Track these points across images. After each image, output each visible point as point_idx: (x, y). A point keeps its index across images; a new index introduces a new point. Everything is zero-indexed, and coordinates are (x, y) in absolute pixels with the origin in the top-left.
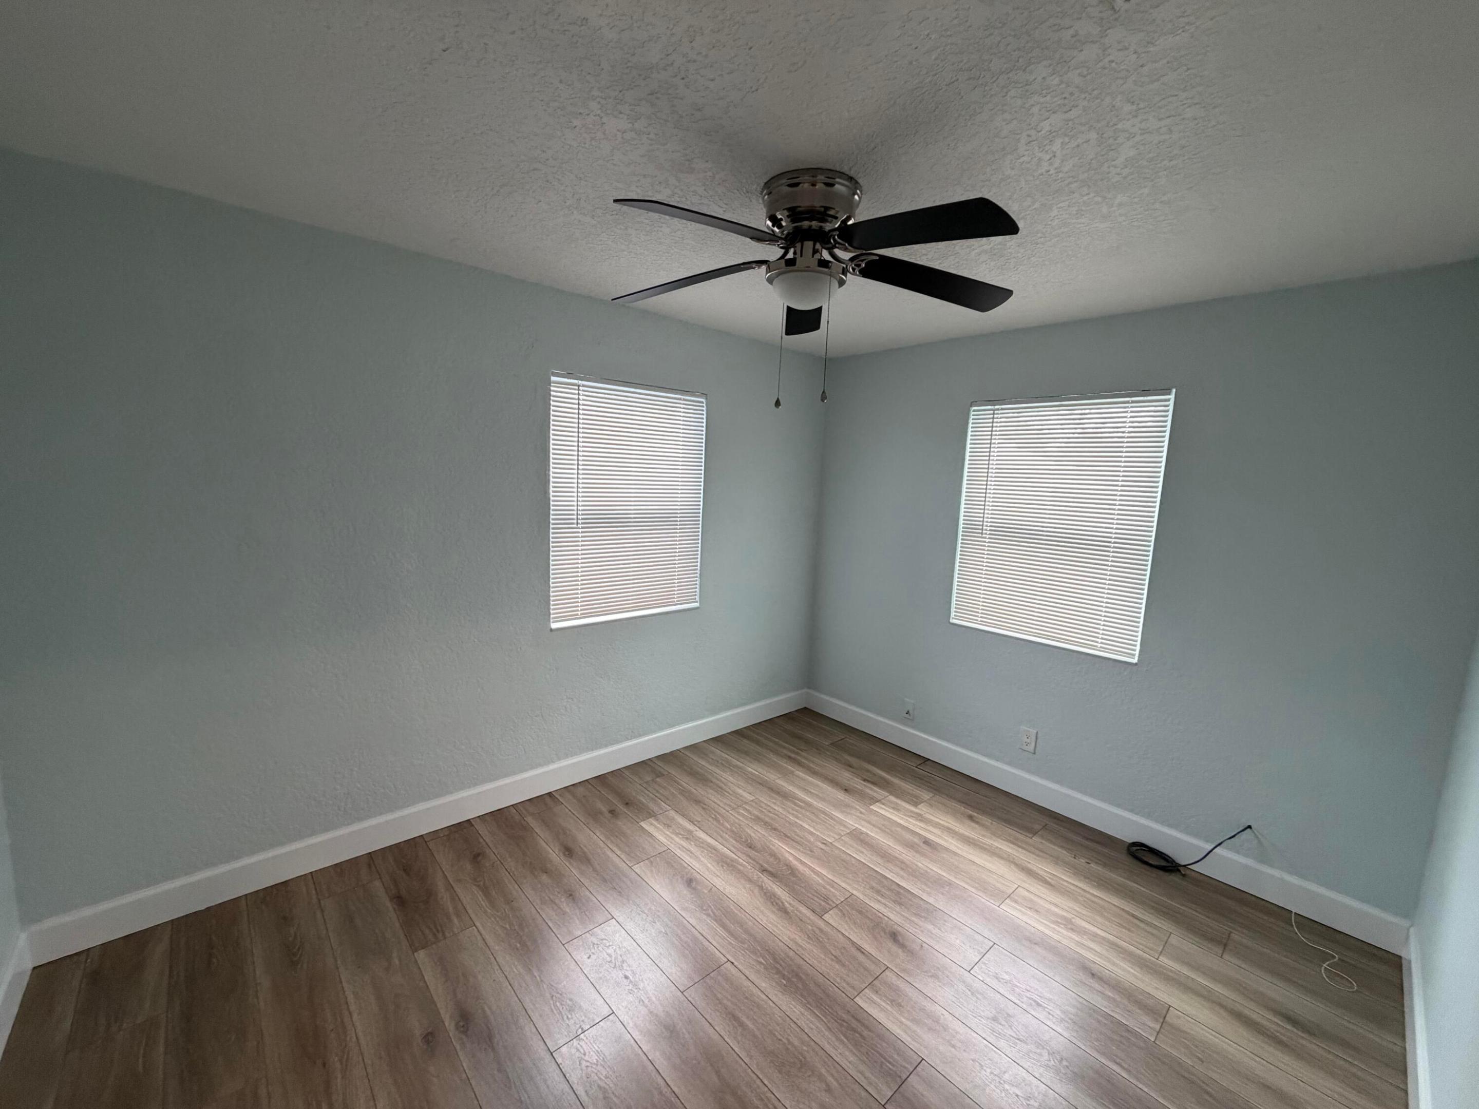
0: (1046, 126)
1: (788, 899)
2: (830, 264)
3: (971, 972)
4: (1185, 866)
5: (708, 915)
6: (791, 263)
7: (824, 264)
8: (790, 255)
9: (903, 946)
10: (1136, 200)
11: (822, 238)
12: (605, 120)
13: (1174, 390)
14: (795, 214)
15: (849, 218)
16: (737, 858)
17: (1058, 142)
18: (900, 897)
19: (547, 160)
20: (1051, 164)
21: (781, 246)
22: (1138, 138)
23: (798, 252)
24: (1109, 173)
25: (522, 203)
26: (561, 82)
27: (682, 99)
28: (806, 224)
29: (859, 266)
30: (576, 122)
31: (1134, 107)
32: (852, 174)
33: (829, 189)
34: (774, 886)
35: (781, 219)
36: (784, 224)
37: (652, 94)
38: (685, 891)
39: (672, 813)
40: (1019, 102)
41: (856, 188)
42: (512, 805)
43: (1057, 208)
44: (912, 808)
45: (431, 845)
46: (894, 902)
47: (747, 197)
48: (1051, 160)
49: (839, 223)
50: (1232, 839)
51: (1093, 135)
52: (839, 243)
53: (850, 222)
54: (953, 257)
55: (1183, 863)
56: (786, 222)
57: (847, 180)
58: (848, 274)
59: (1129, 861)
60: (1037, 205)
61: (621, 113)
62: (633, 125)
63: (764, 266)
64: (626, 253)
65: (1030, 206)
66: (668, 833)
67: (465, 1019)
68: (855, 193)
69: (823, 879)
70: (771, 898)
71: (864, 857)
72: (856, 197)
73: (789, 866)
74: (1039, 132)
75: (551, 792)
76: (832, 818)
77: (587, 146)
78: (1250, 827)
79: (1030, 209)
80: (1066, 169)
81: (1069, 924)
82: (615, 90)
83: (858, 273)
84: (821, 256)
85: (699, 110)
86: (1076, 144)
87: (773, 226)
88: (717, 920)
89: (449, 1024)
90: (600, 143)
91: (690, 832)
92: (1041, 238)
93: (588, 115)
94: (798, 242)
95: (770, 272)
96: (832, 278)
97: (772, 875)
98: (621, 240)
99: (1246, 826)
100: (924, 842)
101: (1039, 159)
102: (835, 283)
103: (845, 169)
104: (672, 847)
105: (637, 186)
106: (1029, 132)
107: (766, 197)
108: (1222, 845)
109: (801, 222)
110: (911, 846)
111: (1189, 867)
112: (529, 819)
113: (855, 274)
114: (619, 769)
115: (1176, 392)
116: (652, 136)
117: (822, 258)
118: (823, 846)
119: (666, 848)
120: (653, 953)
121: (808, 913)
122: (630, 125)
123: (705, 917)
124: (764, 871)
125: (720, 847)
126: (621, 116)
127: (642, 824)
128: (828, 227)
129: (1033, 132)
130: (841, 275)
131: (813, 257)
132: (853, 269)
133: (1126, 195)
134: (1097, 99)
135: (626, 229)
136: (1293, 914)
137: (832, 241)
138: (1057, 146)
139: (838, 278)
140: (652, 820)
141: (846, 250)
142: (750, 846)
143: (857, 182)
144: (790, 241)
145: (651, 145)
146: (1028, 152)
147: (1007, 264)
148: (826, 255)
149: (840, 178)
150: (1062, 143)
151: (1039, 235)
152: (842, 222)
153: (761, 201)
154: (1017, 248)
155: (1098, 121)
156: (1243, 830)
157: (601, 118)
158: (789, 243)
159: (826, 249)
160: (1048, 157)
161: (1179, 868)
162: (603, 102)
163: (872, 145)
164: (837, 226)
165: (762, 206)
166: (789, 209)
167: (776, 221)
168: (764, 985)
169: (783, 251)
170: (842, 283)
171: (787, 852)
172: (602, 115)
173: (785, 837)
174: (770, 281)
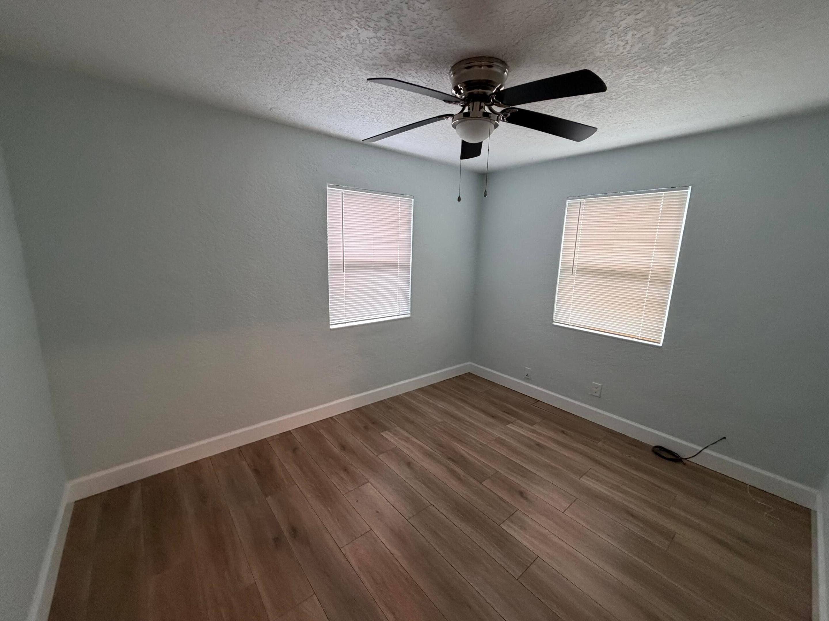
0: (623, 24)
1: (463, 474)
2: (490, 115)
3: (564, 513)
4: (685, 459)
5: (420, 481)
6: (467, 115)
7: (486, 115)
8: (466, 110)
9: (526, 499)
10: (675, 69)
11: (485, 99)
12: (360, 32)
13: (690, 187)
14: (469, 85)
15: (501, 87)
16: (434, 451)
17: (630, 34)
18: (524, 473)
19: (326, 58)
20: (625, 49)
21: (462, 104)
22: (680, 29)
23: (471, 109)
24: (660, 52)
25: (310, 85)
26: (335, 9)
27: (405, 16)
28: (475, 91)
29: (506, 115)
30: (344, 34)
31: (679, 9)
32: (503, 59)
33: (490, 69)
34: (455, 467)
35: (461, 89)
36: (462, 91)
37: (388, 14)
38: (407, 469)
39: (398, 428)
40: (608, 9)
41: (506, 68)
42: (312, 424)
43: (626, 76)
44: (530, 427)
45: (271, 443)
46: (522, 476)
47: (440, 76)
48: (625, 46)
49: (495, 90)
50: (714, 445)
51: (652, 29)
52: (496, 102)
53: (502, 89)
54: (560, 110)
55: (684, 458)
56: (463, 91)
57: (500, 63)
58: (500, 121)
59: (654, 456)
60: (614, 75)
61: (369, 27)
62: (376, 34)
63: (450, 118)
64: (369, 113)
65: (609, 76)
66: (396, 439)
67: (294, 531)
68: (505, 71)
69: (481, 463)
70: (453, 473)
71: (504, 452)
72: (506, 73)
73: (462, 456)
74: (619, 28)
75: (332, 417)
76: (486, 432)
77: (349, 48)
78: (725, 438)
79: (610, 77)
80: (633, 52)
81: (618, 489)
82: (366, 13)
83: (505, 120)
84: (484, 110)
85: (415, 23)
86: (641, 35)
87: (456, 93)
88: (424, 483)
89: (286, 534)
90: (356, 46)
91: (408, 438)
92: (615, 95)
93: (350, 29)
94: (471, 102)
95: (454, 121)
96: (491, 124)
97: (453, 461)
98: (366, 106)
99: (723, 437)
100: (537, 445)
101: (618, 45)
102: (493, 126)
103: (500, 56)
104: (399, 446)
105: (377, 72)
106: (612, 29)
107: (452, 76)
108: (708, 447)
109: (473, 90)
110: (529, 447)
111: (689, 460)
112: (321, 431)
113: (504, 121)
114: (368, 405)
115: (692, 188)
116: (387, 41)
117: (485, 111)
118: (481, 446)
119: (395, 446)
120: (391, 500)
121: (474, 481)
122: (374, 34)
123: (417, 481)
124: (449, 458)
125: (424, 446)
126: (369, 29)
127: (382, 434)
128: (489, 92)
129: (615, 28)
130: (496, 121)
131: (479, 111)
132: (503, 118)
133: (670, 66)
134: (657, 4)
135: (370, 98)
136: (748, 486)
137: (492, 101)
138: (629, 37)
139: (494, 123)
140: (387, 431)
141: (500, 106)
142: (442, 446)
143: (506, 64)
144: (466, 101)
145: (386, 46)
146: (611, 41)
147: (593, 112)
148: (487, 110)
149: (497, 62)
150: (633, 34)
151: (614, 94)
152: (497, 89)
153: (449, 78)
154: (600, 102)
155: (656, 19)
156: (721, 439)
157: (358, 30)
158: (466, 103)
159: (487, 106)
160: (623, 44)
161: (683, 460)
162: (359, 20)
163: (517, 41)
164: (494, 92)
165: (450, 81)
166: (465, 83)
167: (458, 91)
168: (451, 517)
169: (462, 108)
170: (496, 126)
171: (461, 449)
172: (358, 28)
173: (460, 441)
174: (454, 126)
